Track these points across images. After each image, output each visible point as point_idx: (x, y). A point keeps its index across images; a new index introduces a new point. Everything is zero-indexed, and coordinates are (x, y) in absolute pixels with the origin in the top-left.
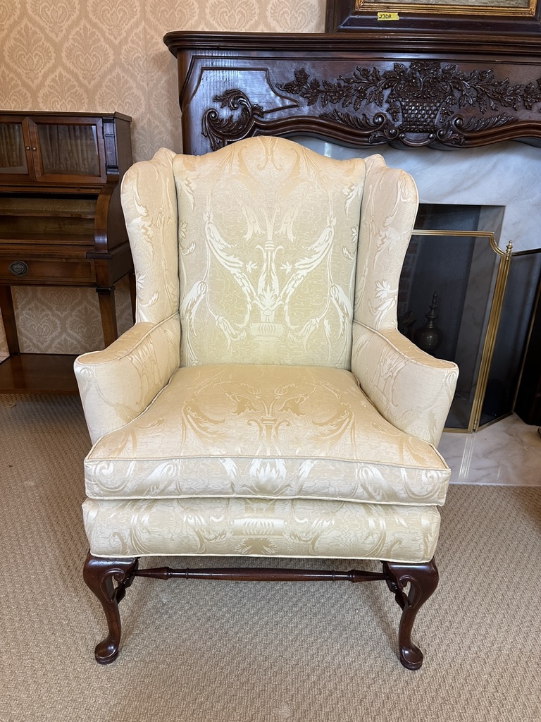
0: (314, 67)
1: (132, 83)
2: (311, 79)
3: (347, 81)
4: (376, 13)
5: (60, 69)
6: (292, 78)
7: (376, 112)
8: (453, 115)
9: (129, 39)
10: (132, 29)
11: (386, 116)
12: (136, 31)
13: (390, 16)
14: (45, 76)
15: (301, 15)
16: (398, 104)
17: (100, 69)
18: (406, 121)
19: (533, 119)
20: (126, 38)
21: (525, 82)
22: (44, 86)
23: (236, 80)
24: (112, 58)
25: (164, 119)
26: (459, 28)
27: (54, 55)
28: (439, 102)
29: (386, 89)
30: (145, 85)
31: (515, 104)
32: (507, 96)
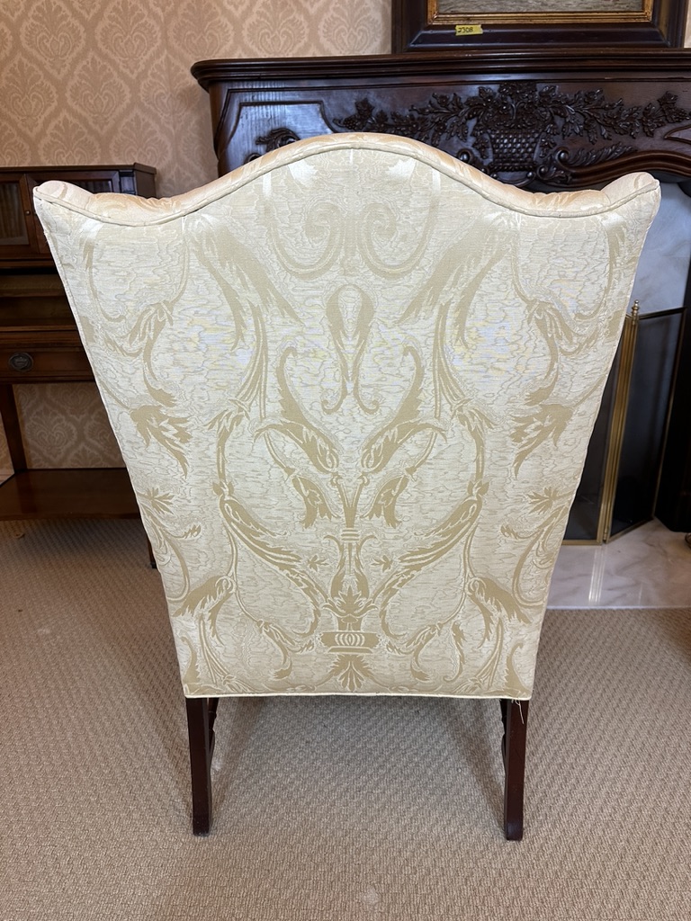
0: (379, 96)
1: (154, 126)
2: (376, 111)
3: (422, 111)
4: (453, 27)
5: (64, 114)
6: (352, 110)
7: (460, 148)
8: (555, 148)
9: (150, 72)
10: (152, 59)
11: (472, 153)
12: (157, 62)
13: (471, 29)
14: (46, 123)
15: (361, 33)
16: (487, 137)
17: (114, 111)
18: (498, 157)
19: (656, 149)
20: (145, 72)
21: (643, 103)
22: (46, 135)
23: (284, 116)
24: (128, 96)
25: (197, 168)
26: (558, 41)
27: (56, 96)
28: (537, 132)
29: (470, 119)
30: (171, 128)
31: (632, 130)
32: (622, 121)
